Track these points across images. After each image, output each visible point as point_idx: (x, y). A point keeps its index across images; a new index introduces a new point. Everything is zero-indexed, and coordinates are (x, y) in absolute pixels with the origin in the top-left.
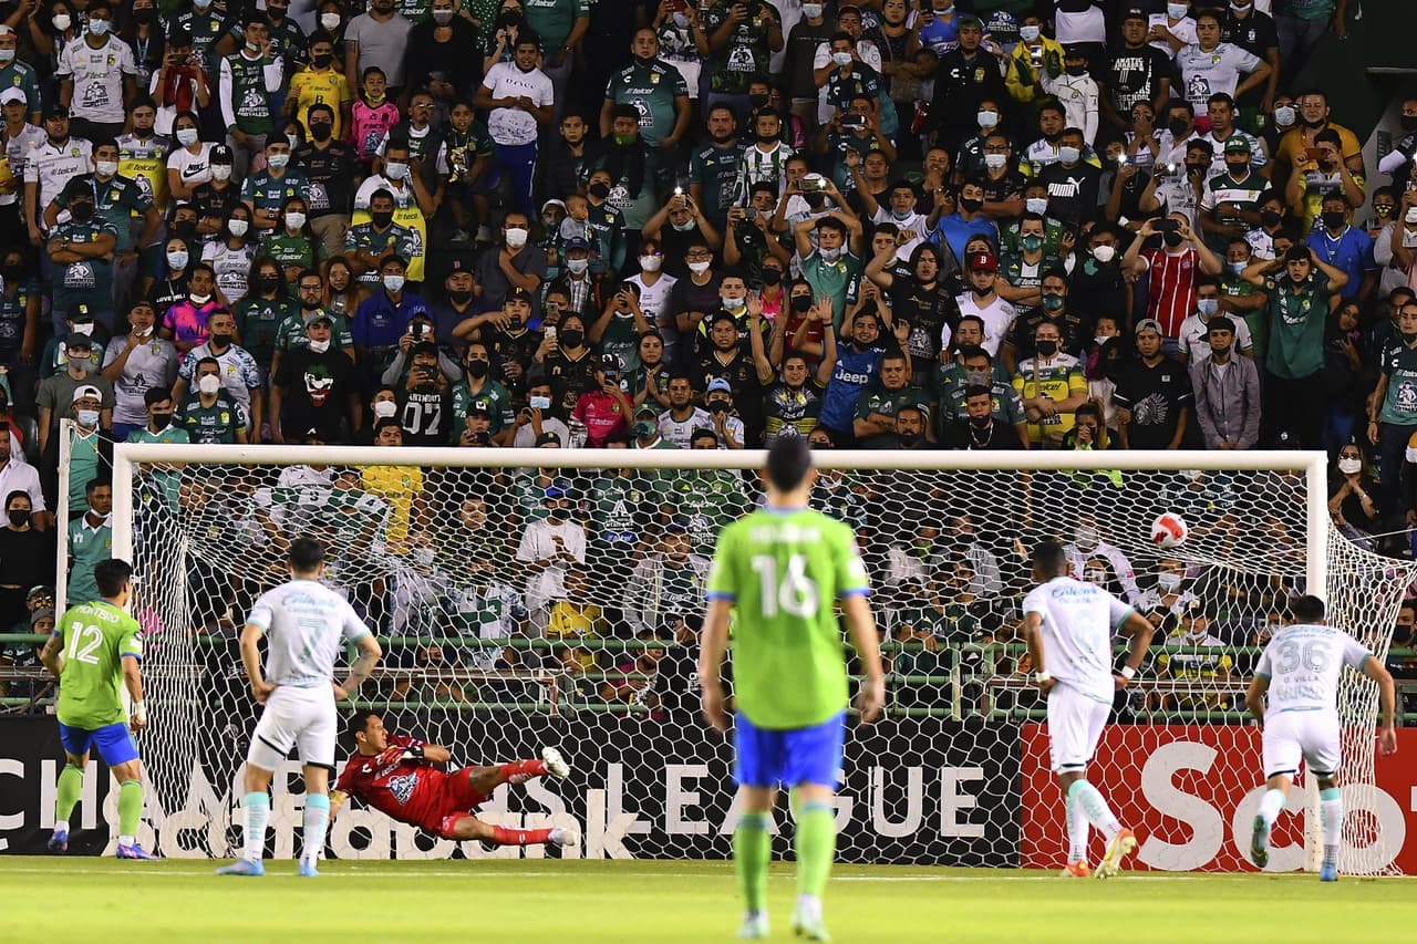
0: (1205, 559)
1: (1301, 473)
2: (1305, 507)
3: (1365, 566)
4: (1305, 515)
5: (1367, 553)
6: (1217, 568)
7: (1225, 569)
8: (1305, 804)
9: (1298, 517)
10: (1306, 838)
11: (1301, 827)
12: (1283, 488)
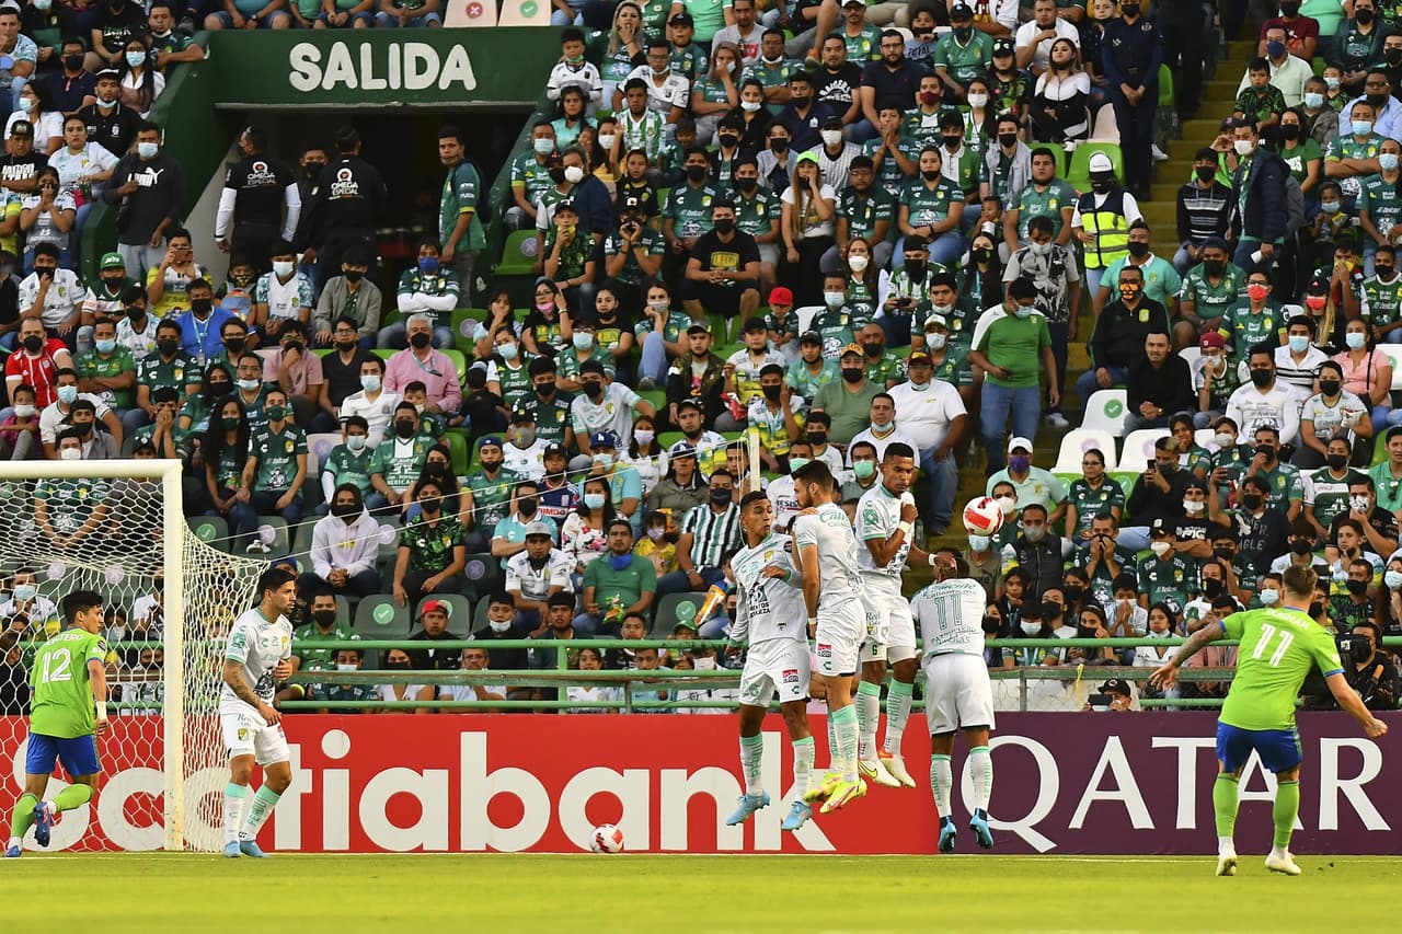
0: (69, 562)
1: (158, 480)
2: (162, 511)
3: (218, 565)
4: (162, 519)
5: (220, 553)
6: (81, 570)
7: (88, 570)
8: (166, 787)
9: (155, 521)
10: (166, 818)
11: (162, 810)
12: (141, 494)
